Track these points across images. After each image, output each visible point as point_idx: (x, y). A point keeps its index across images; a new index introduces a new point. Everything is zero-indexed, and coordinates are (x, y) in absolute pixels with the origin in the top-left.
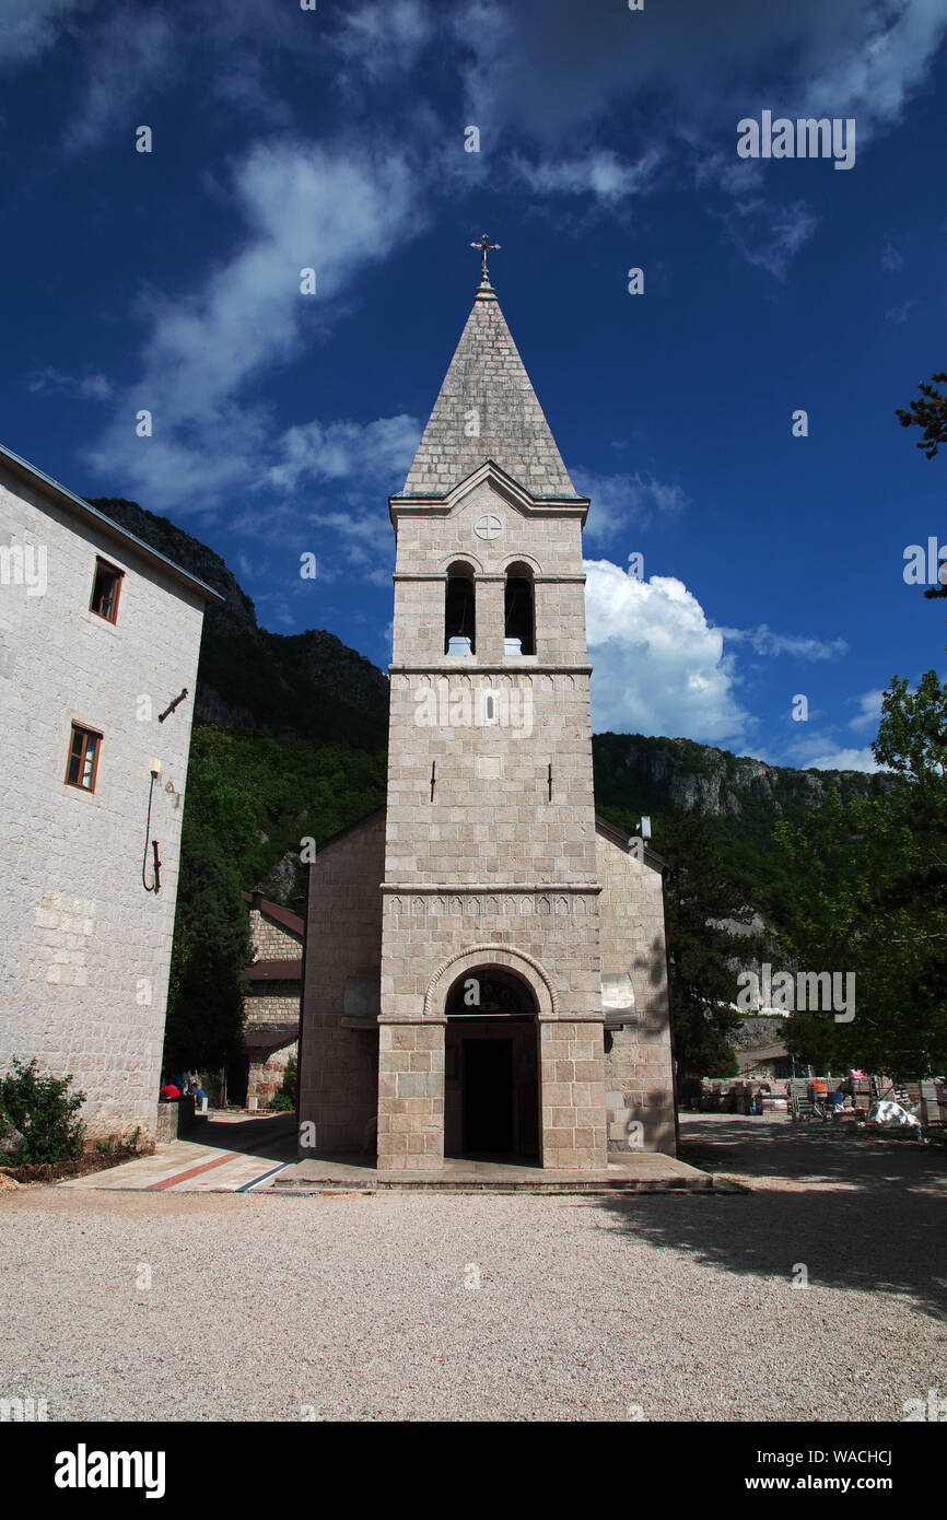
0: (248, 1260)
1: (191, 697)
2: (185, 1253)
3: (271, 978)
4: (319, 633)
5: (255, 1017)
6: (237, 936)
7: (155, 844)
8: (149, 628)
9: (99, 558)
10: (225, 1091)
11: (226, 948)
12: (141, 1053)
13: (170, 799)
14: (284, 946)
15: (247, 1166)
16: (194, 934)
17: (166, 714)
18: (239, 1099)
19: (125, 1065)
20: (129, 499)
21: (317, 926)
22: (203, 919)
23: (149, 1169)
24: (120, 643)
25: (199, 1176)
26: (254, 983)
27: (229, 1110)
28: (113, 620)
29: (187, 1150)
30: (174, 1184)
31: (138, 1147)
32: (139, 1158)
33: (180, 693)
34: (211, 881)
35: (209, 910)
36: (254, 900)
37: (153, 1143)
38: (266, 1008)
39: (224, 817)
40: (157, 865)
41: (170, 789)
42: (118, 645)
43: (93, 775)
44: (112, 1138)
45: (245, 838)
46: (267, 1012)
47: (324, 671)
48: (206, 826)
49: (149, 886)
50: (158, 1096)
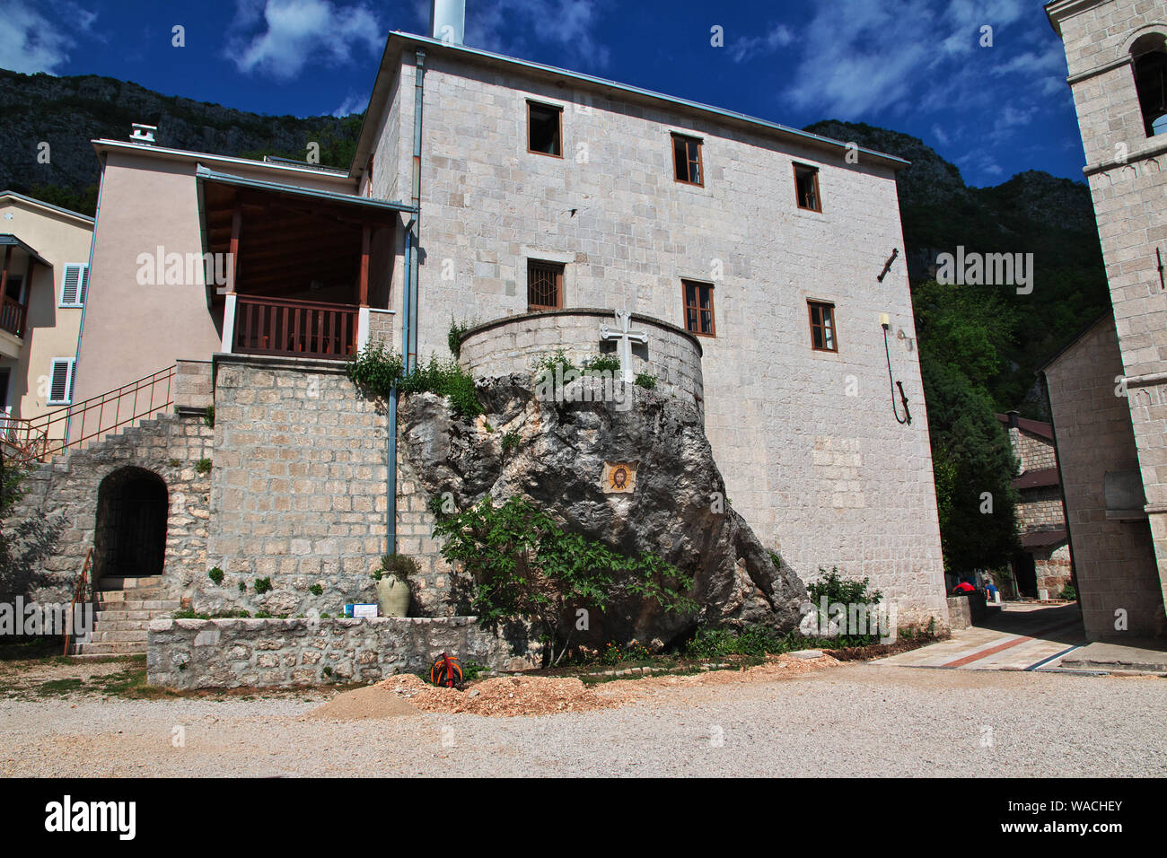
0: (1031, 731)
1: (902, 254)
2: (970, 722)
3: (1041, 484)
4: (1027, 174)
5: (1032, 520)
6: (998, 452)
7: (899, 384)
8: (850, 207)
9: (794, 164)
10: (1015, 586)
11: (989, 463)
12: (923, 557)
13: (903, 344)
14: (1048, 456)
15: (1037, 648)
16: (959, 455)
17: (884, 274)
18: (1030, 591)
19: (911, 568)
20: (830, 118)
21: (1065, 430)
22: (964, 442)
23: (946, 651)
24: (829, 226)
25: (990, 657)
26: (1022, 491)
27: (1022, 601)
28: (819, 210)
29: (979, 635)
30: (966, 663)
31: (936, 633)
32: (938, 642)
33: (891, 254)
34: (964, 409)
35: (968, 433)
36: (1010, 419)
37: (948, 630)
38: (1042, 512)
39: (965, 353)
40: (905, 401)
41: (901, 335)
42: (828, 228)
43: (833, 338)
44: (911, 626)
45: (988, 367)
46: (1043, 515)
47: (1039, 207)
48: (951, 364)
49: (902, 419)
50: (945, 591)
